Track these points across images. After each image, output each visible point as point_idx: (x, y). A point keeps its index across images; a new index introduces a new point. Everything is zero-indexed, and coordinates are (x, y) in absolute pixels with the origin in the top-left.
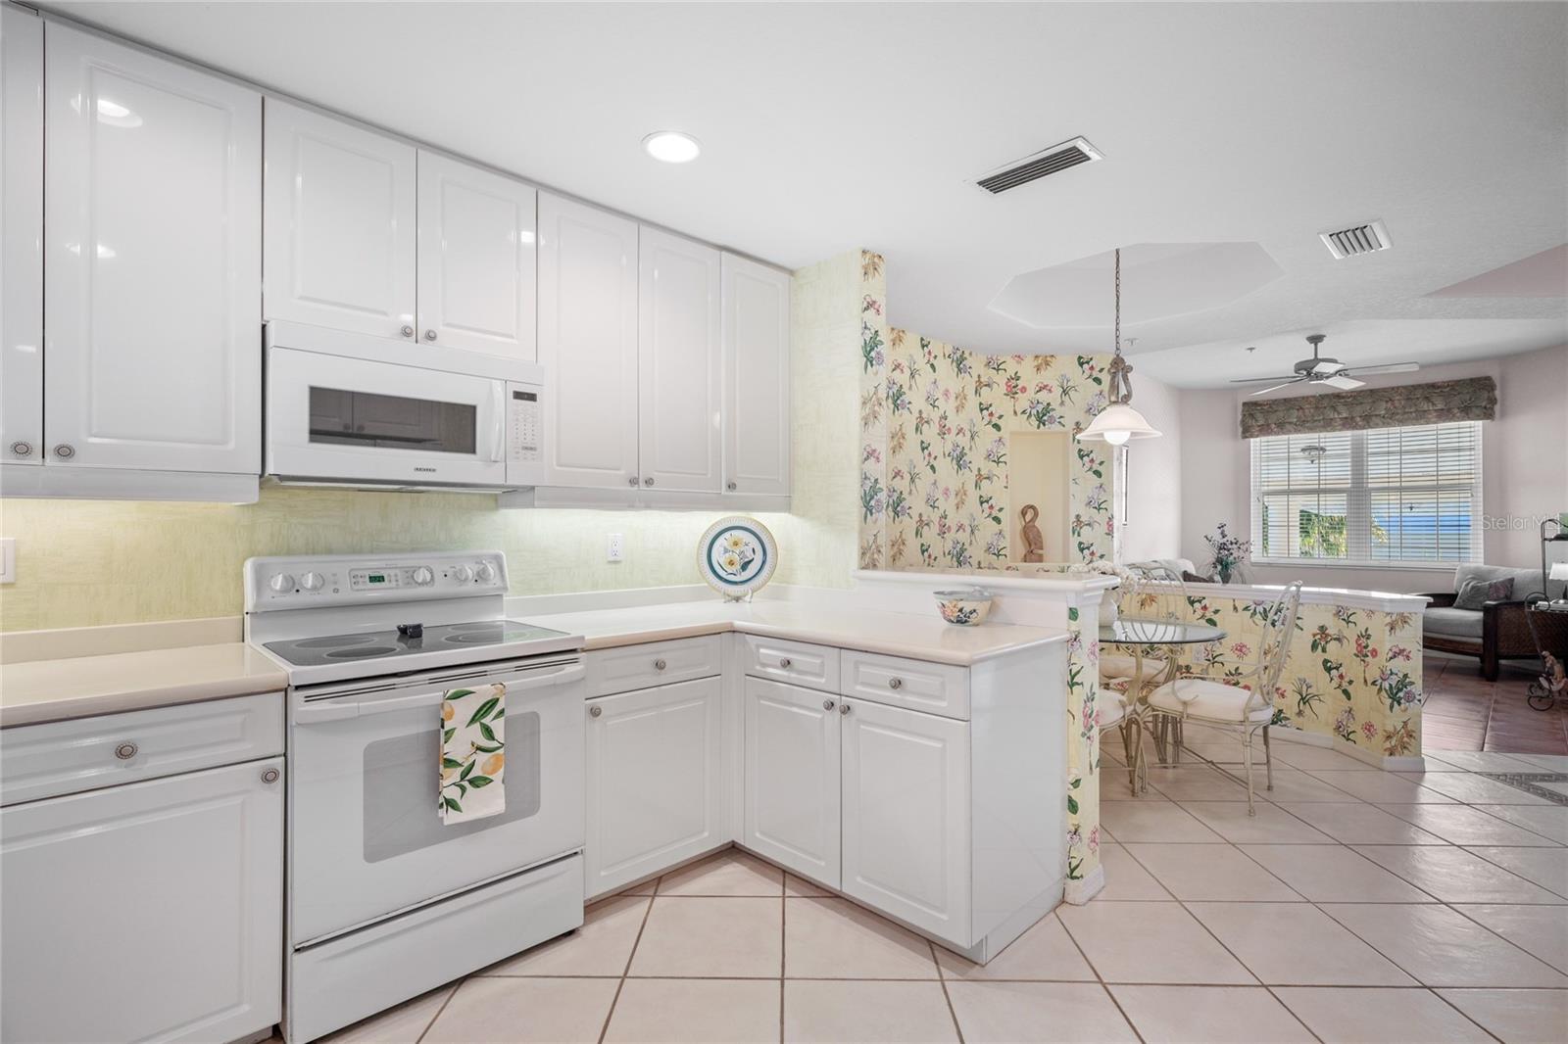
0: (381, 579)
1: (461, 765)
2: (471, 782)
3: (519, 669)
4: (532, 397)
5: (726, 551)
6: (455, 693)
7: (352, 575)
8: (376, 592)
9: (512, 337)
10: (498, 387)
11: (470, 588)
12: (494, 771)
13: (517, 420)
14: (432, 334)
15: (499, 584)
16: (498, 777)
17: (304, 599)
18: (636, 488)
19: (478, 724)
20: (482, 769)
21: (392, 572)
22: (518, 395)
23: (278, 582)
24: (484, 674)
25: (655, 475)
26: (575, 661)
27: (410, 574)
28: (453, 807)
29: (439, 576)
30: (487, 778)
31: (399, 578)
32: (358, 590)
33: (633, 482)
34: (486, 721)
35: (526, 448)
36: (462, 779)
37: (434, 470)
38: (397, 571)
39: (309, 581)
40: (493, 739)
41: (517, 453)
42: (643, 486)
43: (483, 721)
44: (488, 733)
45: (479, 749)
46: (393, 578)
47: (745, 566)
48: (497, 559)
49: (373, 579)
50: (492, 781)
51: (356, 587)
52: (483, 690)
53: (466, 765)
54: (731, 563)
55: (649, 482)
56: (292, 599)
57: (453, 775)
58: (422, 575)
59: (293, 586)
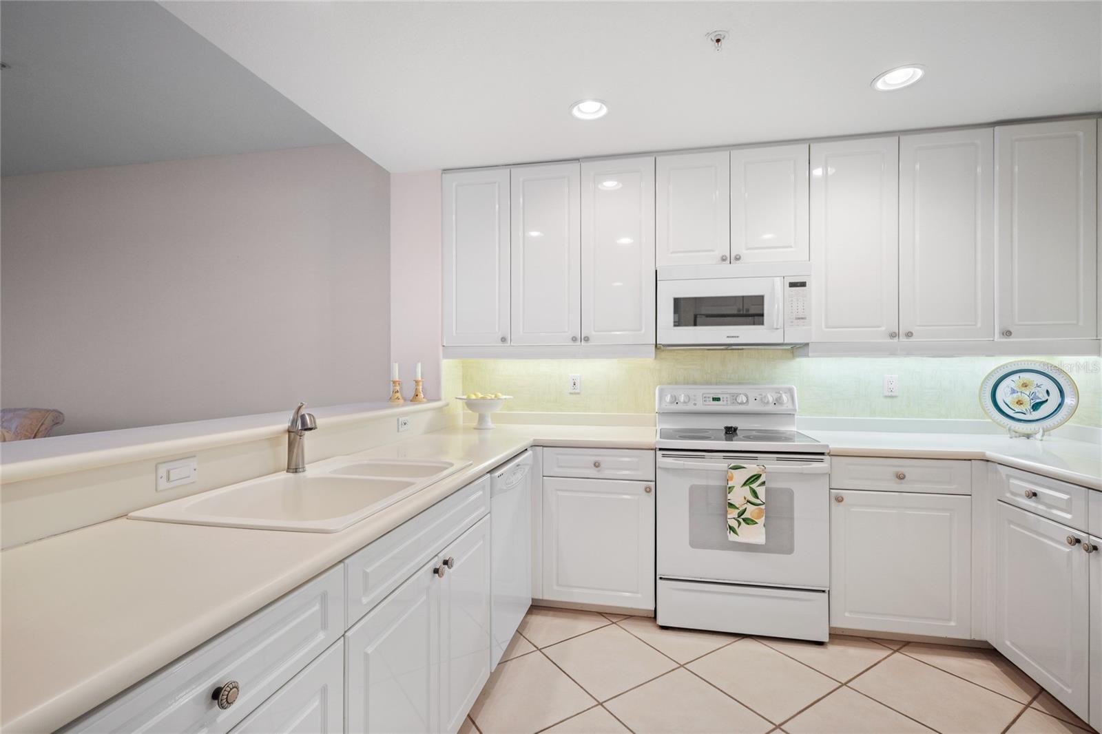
0: (718, 399)
1: (738, 508)
2: (744, 520)
3: (778, 459)
4: (803, 284)
5: (1013, 391)
6: (735, 466)
7: (704, 396)
8: (716, 407)
9: (791, 247)
10: (778, 281)
11: (770, 408)
12: (759, 517)
13: (792, 300)
14: (738, 257)
15: (790, 407)
16: (761, 521)
17: (680, 407)
18: (896, 340)
19: (748, 487)
20: (751, 515)
21: (725, 396)
22: (792, 285)
23: (668, 398)
24: (756, 459)
25: (914, 330)
26: (821, 461)
27: (734, 397)
28: (733, 531)
29: (751, 400)
30: (753, 521)
31: (729, 399)
32: (706, 405)
33: (893, 335)
34: (754, 486)
35: (799, 319)
36: (739, 517)
37: (738, 337)
38: (728, 396)
39: (682, 398)
40: (758, 498)
41: (792, 322)
42: (903, 339)
43: (751, 486)
44: (756, 495)
45: (748, 501)
46: (725, 399)
47: (1036, 407)
48: (790, 392)
49: (714, 399)
50: (757, 523)
51: (705, 403)
52: (752, 468)
53: (741, 509)
54: (1020, 403)
55: (909, 335)
56: (674, 408)
57: (733, 513)
58: (742, 398)
59: (675, 401)
